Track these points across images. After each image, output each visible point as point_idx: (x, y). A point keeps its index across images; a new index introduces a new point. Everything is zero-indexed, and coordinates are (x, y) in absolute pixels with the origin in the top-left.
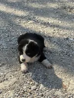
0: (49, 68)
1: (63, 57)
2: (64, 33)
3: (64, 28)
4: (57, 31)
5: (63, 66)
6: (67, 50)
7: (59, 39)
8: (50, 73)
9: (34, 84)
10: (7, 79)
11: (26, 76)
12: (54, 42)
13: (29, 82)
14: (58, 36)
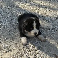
0: (43, 41)
1: (54, 33)
2: (54, 13)
3: (54, 9)
4: (48, 12)
5: (55, 40)
6: (57, 27)
7: (50, 18)
8: (44, 45)
9: (32, 54)
10: (11, 50)
11: (26, 48)
12: (47, 20)
13: (28, 53)
14: (50, 16)
